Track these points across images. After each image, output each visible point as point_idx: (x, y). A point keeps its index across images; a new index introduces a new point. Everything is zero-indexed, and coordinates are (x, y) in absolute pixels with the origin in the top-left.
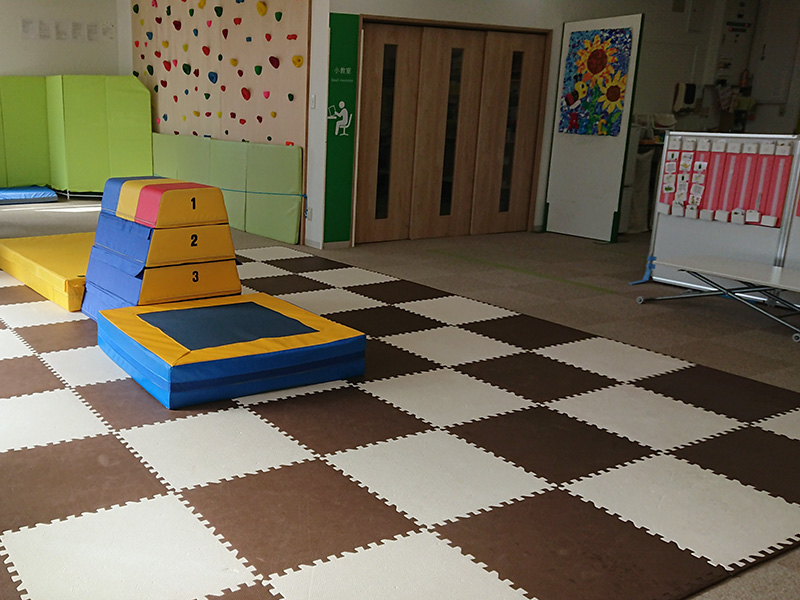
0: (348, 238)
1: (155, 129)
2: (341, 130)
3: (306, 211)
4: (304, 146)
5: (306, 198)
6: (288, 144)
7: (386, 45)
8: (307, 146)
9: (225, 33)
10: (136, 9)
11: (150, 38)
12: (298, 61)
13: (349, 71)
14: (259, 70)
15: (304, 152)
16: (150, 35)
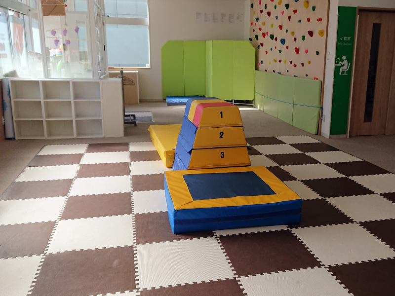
0: (345, 133)
1: (257, 68)
2: (343, 72)
3: (322, 116)
4: (322, 80)
5: (322, 109)
6: (315, 78)
7: (374, 24)
8: (324, 80)
9: (289, 18)
10: (252, 6)
11: (258, 21)
12: (321, 33)
13: (349, 38)
14: (303, 38)
15: (322, 84)
16: (257, 19)
